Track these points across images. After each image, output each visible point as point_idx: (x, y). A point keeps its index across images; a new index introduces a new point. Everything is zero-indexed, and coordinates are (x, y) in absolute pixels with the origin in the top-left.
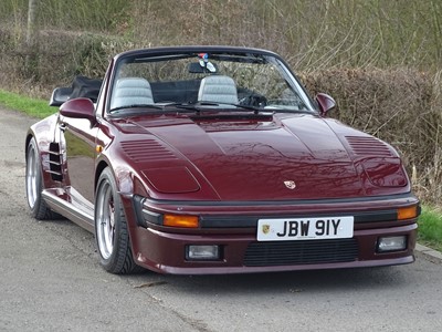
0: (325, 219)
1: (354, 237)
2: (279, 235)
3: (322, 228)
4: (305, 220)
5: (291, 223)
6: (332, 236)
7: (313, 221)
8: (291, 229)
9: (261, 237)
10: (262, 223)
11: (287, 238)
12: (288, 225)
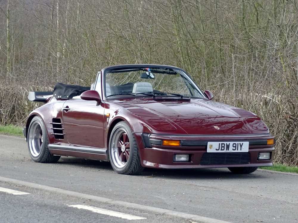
0: (237, 143)
1: (249, 152)
2: (217, 150)
3: (235, 147)
4: (228, 143)
5: (222, 144)
6: (239, 151)
7: (231, 143)
8: (222, 147)
9: (209, 150)
10: (209, 143)
11: (220, 151)
12: (221, 145)
